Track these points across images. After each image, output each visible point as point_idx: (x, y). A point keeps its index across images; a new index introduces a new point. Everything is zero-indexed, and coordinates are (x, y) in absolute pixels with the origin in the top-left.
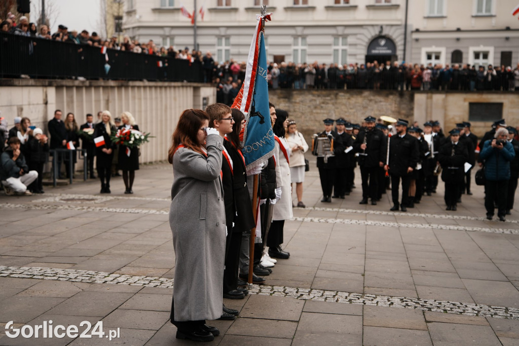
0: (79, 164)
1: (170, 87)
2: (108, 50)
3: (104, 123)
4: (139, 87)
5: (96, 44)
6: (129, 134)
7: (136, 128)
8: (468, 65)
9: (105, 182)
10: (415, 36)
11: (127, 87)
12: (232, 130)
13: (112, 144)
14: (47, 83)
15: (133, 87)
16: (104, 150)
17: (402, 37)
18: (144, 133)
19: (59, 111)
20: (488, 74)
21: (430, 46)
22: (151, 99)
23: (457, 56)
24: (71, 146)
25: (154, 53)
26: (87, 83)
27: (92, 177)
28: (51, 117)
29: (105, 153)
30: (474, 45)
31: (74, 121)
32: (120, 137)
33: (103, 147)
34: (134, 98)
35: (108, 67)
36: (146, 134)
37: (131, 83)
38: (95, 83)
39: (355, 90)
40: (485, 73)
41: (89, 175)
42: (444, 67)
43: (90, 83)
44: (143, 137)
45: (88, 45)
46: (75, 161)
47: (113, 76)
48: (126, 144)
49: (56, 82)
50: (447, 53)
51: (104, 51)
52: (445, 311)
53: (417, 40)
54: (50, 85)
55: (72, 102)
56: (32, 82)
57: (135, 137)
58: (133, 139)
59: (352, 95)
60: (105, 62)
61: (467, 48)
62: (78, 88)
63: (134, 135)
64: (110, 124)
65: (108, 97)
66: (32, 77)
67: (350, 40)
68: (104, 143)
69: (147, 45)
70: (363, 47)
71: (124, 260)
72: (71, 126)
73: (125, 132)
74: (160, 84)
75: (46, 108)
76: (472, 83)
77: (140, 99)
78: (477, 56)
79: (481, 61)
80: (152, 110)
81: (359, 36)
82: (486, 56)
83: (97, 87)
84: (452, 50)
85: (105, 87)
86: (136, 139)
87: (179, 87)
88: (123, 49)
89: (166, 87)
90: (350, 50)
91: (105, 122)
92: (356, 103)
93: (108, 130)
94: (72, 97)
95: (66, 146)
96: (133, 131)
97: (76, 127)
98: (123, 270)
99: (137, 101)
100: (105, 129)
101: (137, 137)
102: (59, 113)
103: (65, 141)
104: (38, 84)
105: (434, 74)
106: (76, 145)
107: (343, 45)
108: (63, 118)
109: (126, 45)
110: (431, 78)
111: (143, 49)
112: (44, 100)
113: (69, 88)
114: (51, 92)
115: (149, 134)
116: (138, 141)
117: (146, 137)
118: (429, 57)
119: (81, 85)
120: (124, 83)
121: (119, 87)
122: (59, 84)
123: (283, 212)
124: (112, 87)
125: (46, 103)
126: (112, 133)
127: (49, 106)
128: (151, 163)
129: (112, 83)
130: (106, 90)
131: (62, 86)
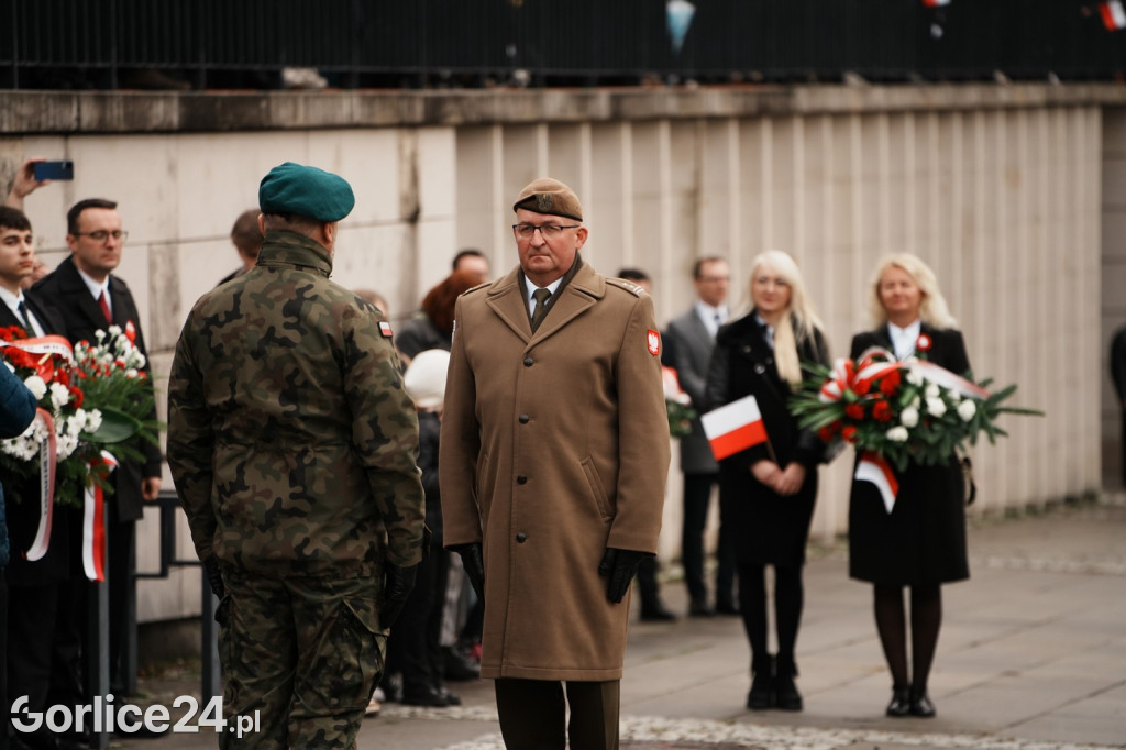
1: (988, 110)
3: (761, 321)
4: (840, 116)
9: (773, 647)
11: (782, 117)
13: (804, 442)
14: (419, 112)
15: (813, 117)
16: (765, 469)
18: (985, 384)
19: (474, 253)
22: (899, 177)
26: (601, 101)
29: (765, 490)
32: (841, 403)
33: (756, 453)
34: (816, 175)
35: (680, 10)
36: (992, 390)
37: (804, 98)
38: (635, 102)
43: (616, 100)
44: (967, 410)
47: (705, 59)
49: (458, 99)
54: (433, 120)
56: (349, 105)
58: (910, 416)
63: (921, 391)
65: (697, 175)
66: (338, 82)
68: (760, 436)
74: (941, 95)
75: (413, 242)
77: (844, 181)
83: (645, 123)
85: (678, 122)
86: (925, 417)
87: (1031, 108)
89: (967, 113)
91: (768, 313)
93: (788, 365)
99: (829, 190)
100: (767, 354)
101: (937, 407)
104: (378, 119)
112: (405, 200)
113: (516, 128)
114: (438, 150)
115: (1010, 391)
117: (987, 409)
119: (571, 113)
120: (772, 95)
121: (748, 120)
122: (473, 117)
124: (716, 121)
125: (413, 218)
126: (806, 375)
127: (424, 227)
129: (715, 100)
130: (688, 140)
131: (485, 124)
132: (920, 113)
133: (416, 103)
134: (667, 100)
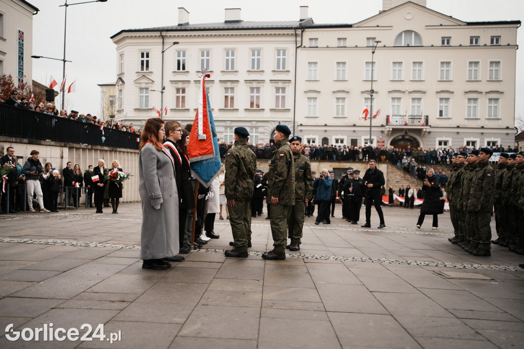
0: (83, 198)
2: (104, 128)
4: (124, 152)
5: (96, 124)
6: (117, 174)
7: (121, 170)
8: (332, 145)
10: (300, 128)
11: (116, 151)
12: (181, 138)
13: (104, 181)
14: (63, 145)
15: (120, 152)
16: (99, 184)
17: (293, 128)
20: (343, 151)
21: (309, 134)
22: (132, 160)
23: (325, 140)
24: (78, 185)
25: (134, 132)
26: (90, 147)
27: (91, 206)
28: (65, 166)
29: (99, 186)
30: (335, 135)
31: (79, 169)
32: (110, 176)
33: (98, 182)
35: (104, 138)
36: (127, 174)
37: (118, 149)
38: (94, 147)
39: (264, 160)
40: (342, 150)
41: (88, 205)
42: (318, 146)
43: (92, 147)
44: (125, 176)
45: (91, 123)
46: (80, 196)
47: (106, 144)
48: (115, 180)
49: (69, 144)
50: (319, 139)
51: (102, 129)
52: (317, 258)
53: (301, 131)
54: (65, 146)
55: (80, 158)
56: (53, 143)
57: (120, 176)
59: (261, 163)
60: (102, 135)
61: (331, 136)
62: (83, 149)
64: (104, 168)
67: (260, 130)
68: (99, 180)
69: (130, 127)
70: (268, 135)
71: (110, 238)
72: (78, 173)
73: (113, 173)
75: (62, 161)
76: (335, 156)
77: (124, 160)
78: (337, 141)
79: (339, 144)
80: (132, 168)
81: (265, 127)
82: (342, 142)
83: (96, 150)
84: (322, 137)
85: (101, 150)
88: (114, 128)
90: (260, 136)
91: (100, 166)
92: (264, 167)
93: (102, 172)
94: (80, 155)
95: (74, 185)
96: (119, 172)
97: (81, 174)
98: (108, 242)
100: (100, 171)
101: (122, 176)
102: (69, 163)
103: (74, 182)
104: (57, 145)
105: (311, 150)
106: (81, 185)
107: (255, 133)
108: (72, 168)
109: (116, 126)
110: (310, 153)
111: (127, 129)
112: (61, 155)
113: (77, 149)
114: (66, 151)
116: (122, 178)
117: (128, 176)
118: (309, 142)
119: (85, 147)
120: (114, 149)
121: (111, 151)
122: (71, 146)
123: (214, 208)
124: (106, 151)
125: (62, 158)
126: (104, 173)
127: (64, 159)
128: (131, 202)
129: (106, 148)
130: (102, 153)
131: (73, 148)
132: (131, 153)
133: (63, 144)
134: (99, 147)
